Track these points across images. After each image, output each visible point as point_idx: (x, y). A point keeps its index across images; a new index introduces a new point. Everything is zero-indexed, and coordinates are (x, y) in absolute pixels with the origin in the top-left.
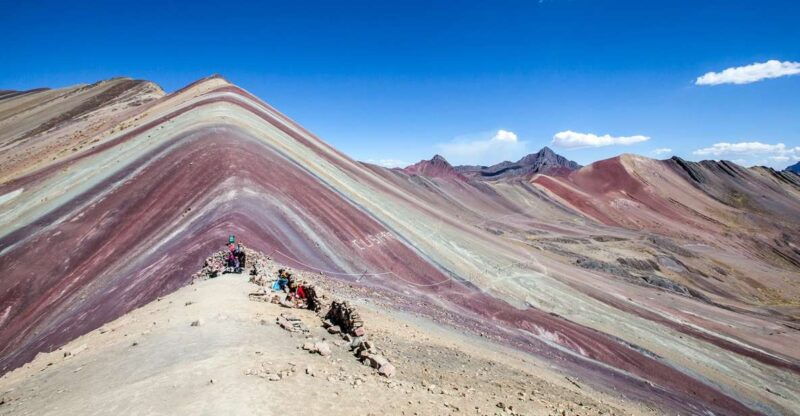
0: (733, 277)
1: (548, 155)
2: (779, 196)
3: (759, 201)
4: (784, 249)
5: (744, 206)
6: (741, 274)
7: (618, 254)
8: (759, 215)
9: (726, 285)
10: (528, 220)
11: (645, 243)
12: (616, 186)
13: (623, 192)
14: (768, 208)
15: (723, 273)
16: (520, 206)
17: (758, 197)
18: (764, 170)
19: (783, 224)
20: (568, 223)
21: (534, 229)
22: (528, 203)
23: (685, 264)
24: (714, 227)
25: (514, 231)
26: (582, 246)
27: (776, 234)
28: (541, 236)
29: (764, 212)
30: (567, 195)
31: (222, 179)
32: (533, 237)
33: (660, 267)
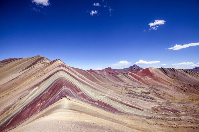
0: (166, 95)
1: (136, 66)
2: (184, 76)
3: (179, 77)
4: (183, 88)
5: (176, 79)
6: (169, 94)
7: (141, 91)
8: (179, 81)
9: (164, 97)
10: (124, 83)
11: (149, 88)
12: (147, 75)
13: (149, 76)
14: (181, 79)
15: (165, 94)
16: (123, 80)
17: (180, 77)
18: (182, 70)
19: (184, 83)
20: (133, 84)
21: (125, 85)
22: (126, 79)
23: (156, 92)
24: (168, 84)
25: (121, 86)
26: (134, 89)
27: (182, 85)
28: (126, 87)
29: (181, 80)
30: (135, 77)
31: (62, 86)
32: (124, 87)
33: (150, 93)
